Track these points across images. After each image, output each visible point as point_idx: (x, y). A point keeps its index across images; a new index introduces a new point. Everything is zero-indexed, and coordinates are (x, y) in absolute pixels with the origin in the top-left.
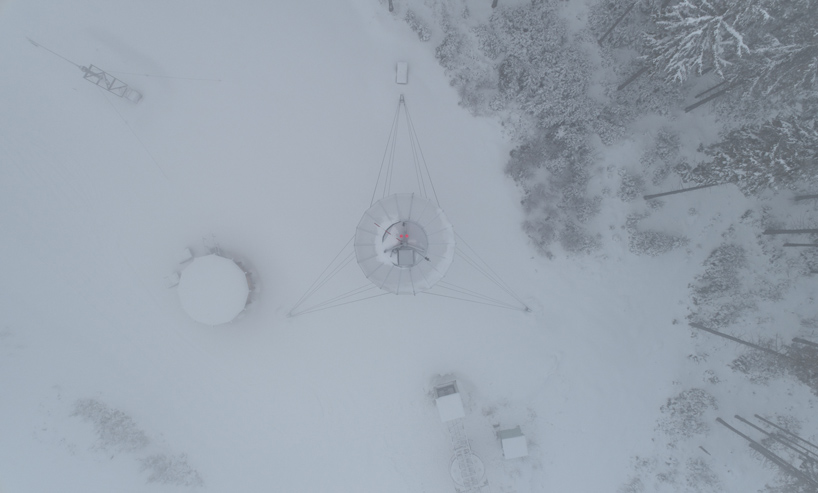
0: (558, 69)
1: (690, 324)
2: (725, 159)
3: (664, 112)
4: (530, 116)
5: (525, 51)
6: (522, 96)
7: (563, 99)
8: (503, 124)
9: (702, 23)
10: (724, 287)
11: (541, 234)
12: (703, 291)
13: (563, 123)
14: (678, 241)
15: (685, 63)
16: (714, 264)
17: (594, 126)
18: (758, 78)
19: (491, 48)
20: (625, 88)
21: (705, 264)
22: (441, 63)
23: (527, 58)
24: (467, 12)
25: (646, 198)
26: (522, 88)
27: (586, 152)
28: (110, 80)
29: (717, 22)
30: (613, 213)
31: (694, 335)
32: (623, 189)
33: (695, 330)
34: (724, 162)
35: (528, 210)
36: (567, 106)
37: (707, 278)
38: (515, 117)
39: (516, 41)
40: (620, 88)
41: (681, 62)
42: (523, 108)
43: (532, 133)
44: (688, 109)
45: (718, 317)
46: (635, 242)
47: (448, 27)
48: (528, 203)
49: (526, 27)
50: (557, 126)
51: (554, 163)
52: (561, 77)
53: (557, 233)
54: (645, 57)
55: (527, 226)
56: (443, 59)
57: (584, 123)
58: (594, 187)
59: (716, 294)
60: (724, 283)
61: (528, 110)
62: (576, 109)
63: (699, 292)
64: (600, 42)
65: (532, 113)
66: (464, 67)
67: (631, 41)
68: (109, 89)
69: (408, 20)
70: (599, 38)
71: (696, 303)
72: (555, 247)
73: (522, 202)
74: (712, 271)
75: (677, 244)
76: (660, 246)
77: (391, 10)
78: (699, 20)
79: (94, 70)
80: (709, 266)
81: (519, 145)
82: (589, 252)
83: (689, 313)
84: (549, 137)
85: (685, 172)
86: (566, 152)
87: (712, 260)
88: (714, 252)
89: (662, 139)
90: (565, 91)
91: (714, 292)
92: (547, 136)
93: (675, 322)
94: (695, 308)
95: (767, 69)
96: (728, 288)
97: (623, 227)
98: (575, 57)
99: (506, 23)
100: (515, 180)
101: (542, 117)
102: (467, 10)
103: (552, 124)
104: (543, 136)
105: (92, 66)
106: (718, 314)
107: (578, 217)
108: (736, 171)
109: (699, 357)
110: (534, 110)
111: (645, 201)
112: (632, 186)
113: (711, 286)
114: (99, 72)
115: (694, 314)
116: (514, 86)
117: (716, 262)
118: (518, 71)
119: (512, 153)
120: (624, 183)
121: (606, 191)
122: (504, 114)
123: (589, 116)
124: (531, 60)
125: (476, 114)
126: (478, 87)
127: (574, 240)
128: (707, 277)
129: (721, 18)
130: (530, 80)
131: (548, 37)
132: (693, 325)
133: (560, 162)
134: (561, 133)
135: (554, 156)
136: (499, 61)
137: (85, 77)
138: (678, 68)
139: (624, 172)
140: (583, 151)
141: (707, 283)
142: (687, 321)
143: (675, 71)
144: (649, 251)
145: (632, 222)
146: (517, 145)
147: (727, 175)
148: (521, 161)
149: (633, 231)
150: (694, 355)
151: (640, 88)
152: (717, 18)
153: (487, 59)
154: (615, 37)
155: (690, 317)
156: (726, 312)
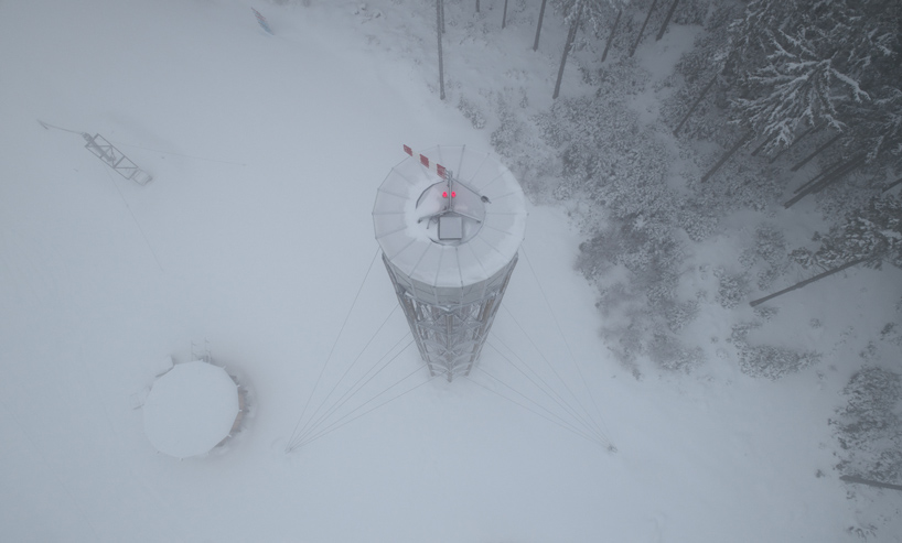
0: (632, 155)
1: (841, 478)
2: (863, 224)
3: (759, 206)
4: (601, 207)
5: (592, 138)
6: (591, 184)
7: (639, 186)
8: (569, 214)
9: (805, 69)
10: (880, 425)
11: (625, 344)
12: (851, 429)
13: (641, 213)
14: (804, 356)
15: (787, 123)
16: (857, 392)
17: (679, 218)
18: (882, 137)
19: (554, 136)
20: (710, 180)
21: (846, 392)
22: (497, 150)
23: (594, 145)
24: (525, 103)
25: (753, 304)
26: (589, 177)
27: (672, 245)
28: (119, 157)
29: (825, 65)
30: (711, 323)
31: (851, 496)
32: (722, 293)
33: (850, 486)
34: (862, 228)
35: (606, 313)
36: (645, 194)
37: (851, 412)
38: (584, 207)
39: (581, 128)
40: (704, 180)
41: (784, 122)
42: (593, 198)
43: (604, 226)
44: (787, 205)
45: (880, 469)
46: (747, 359)
47: (505, 114)
48: (605, 304)
49: (591, 115)
50: (634, 216)
51: (634, 258)
52: (636, 163)
53: (643, 343)
54: (738, 121)
55: (605, 334)
56: (498, 144)
57: (666, 214)
58: (686, 289)
59: (871, 433)
60: (878, 419)
61: (598, 199)
62: (656, 197)
63: (845, 430)
64: (675, 133)
65: (603, 203)
66: (523, 155)
67: (711, 134)
68: (114, 167)
69: (460, 107)
70: (674, 129)
71: (844, 446)
72: (644, 361)
73: (597, 305)
74: (857, 402)
75: (804, 362)
76: (781, 364)
77: (443, 97)
78: (802, 65)
79: (99, 141)
80: (852, 395)
81: (590, 238)
82: (688, 371)
83: (837, 461)
84: (625, 229)
85: (804, 257)
86: (648, 245)
87: (855, 386)
88: (854, 377)
89: (762, 235)
90: (641, 178)
91: (866, 430)
92: (623, 229)
93: (819, 474)
94: (845, 454)
95: (892, 126)
96: (885, 425)
97: (729, 340)
98: (649, 143)
99: (569, 112)
100: (587, 278)
101: (615, 206)
102: (526, 99)
103: (629, 212)
104: (618, 229)
105: (98, 135)
106: (878, 464)
107: (669, 325)
108: (884, 233)
109: (865, 531)
110: (606, 199)
111: (752, 309)
112: (732, 288)
113: (860, 423)
114: (104, 143)
115: (845, 462)
116: (581, 172)
117: (861, 389)
118: (586, 155)
119: (582, 247)
120: (723, 285)
121: (702, 294)
122: (571, 204)
123: (671, 207)
124: (599, 147)
125: (537, 203)
126: (540, 174)
127: (668, 353)
128: (852, 410)
129: (829, 61)
130: (599, 165)
131: (617, 123)
132: (846, 479)
133: (641, 257)
134: (640, 223)
135: (634, 250)
136: (562, 149)
137: (87, 146)
138: (780, 129)
139: (722, 271)
140: (668, 246)
141: (853, 420)
142: (836, 474)
143: (777, 133)
144: (767, 371)
145: (739, 333)
146: (588, 238)
147: (871, 243)
148: (594, 255)
149: (743, 345)
150: (857, 526)
151: (728, 179)
152: (824, 61)
153: (549, 147)
154: (692, 127)
155: (839, 467)
156: (889, 461)
